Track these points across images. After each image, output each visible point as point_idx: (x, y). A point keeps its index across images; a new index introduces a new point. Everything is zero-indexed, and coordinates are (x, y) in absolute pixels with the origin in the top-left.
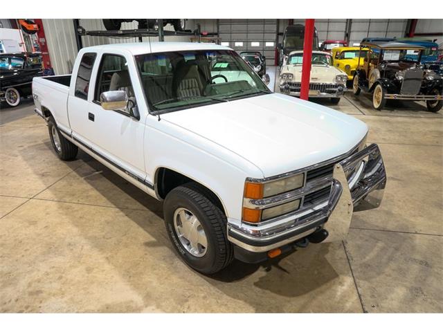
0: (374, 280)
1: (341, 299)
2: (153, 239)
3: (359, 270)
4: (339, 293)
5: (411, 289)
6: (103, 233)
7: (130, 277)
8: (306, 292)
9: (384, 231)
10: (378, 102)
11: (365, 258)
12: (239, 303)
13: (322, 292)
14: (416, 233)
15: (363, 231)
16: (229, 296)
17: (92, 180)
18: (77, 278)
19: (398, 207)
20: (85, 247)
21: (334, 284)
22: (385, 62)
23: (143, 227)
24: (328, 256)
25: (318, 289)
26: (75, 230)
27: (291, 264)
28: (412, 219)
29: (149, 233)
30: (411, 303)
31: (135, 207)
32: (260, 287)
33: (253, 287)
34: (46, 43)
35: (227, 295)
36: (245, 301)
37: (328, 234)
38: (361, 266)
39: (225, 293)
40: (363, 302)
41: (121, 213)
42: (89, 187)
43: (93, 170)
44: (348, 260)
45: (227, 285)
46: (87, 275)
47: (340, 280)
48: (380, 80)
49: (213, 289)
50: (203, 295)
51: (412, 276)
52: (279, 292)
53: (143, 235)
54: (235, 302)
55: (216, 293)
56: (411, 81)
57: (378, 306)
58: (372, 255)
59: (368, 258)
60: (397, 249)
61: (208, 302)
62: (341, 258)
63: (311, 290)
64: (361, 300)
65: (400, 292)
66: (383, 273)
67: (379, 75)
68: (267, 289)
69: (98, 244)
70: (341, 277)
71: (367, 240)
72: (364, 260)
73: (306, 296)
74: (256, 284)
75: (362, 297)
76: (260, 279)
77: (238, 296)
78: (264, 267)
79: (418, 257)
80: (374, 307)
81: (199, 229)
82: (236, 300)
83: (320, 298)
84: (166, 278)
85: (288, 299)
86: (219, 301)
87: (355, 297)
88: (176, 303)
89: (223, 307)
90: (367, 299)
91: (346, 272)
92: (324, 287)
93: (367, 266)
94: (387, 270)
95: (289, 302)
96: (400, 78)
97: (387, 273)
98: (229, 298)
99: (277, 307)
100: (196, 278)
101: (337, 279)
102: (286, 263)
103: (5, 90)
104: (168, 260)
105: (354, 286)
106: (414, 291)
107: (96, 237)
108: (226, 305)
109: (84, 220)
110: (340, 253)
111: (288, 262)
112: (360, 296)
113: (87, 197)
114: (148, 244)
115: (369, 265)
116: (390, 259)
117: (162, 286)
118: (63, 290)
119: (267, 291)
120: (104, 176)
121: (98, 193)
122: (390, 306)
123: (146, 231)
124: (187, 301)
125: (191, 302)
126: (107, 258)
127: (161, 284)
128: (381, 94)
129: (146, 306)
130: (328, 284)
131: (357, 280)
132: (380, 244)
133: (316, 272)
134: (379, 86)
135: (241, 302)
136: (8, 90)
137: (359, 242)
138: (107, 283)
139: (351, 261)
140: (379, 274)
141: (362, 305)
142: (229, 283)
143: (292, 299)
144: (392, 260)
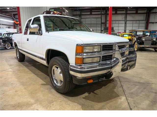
0: (135, 98)
1: (120, 104)
2: (45, 83)
3: (128, 94)
4: (119, 102)
5: (152, 102)
6: (26, 81)
7: (32, 94)
8: (105, 101)
9: (139, 83)
10: (136, 48)
11: (131, 91)
12: (75, 104)
13: (112, 101)
14: (153, 84)
15: (130, 83)
16: (71, 101)
17: (27, 67)
18: (10, 94)
19: (145, 76)
20: (18, 85)
21: (117, 99)
22: (138, 35)
23: (42, 80)
24: (115, 90)
25: (110, 100)
26: (16, 80)
27: (99, 92)
28: (151, 80)
29: (44, 81)
30: (152, 106)
31: (41, 74)
32: (85, 99)
33: (82, 99)
34: (21, 28)
35: (70, 101)
36: (78, 103)
37: (113, 74)
38: (129, 93)
39: (70, 100)
40: (130, 105)
41: (35, 76)
42: (26, 68)
43: (29, 64)
44: (124, 91)
45: (71, 98)
46: (15, 93)
47: (120, 98)
48: (136, 41)
49: (65, 99)
50: (60, 101)
51: (152, 97)
52: (93, 101)
53: (42, 82)
54: (73, 104)
55: (66, 100)
56: (147, 41)
57: (137, 107)
58: (134, 90)
59: (132, 91)
60: (145, 88)
61: (62, 103)
62: (120, 91)
63: (107, 100)
64: (129, 105)
65: (147, 102)
66: (139, 96)
67: (136, 40)
68: (88, 100)
69: (23, 84)
70: (120, 97)
71: (131, 85)
72: (130, 91)
73: (105, 102)
74: (83, 98)
75: (130, 104)
76: (85, 96)
77: (75, 102)
78: (88, 92)
79: (154, 91)
80: (135, 107)
81: (60, 73)
82: (74, 103)
83: (111, 103)
84: (46, 95)
85: (96, 103)
86: (66, 103)
87: (127, 104)
88: (48, 103)
89: (68, 105)
90: (132, 104)
91: (123, 95)
92: (113, 100)
93: (132, 93)
94: (141, 95)
95: (97, 104)
96: (144, 40)
97: (141, 96)
98: (71, 102)
99: (91, 106)
100: (59, 95)
101: (119, 97)
102: (97, 92)
103: (6, 43)
104: (49, 89)
105: (126, 100)
106: (153, 102)
107: (23, 82)
108: (69, 104)
109: (20, 77)
110: (121, 89)
111: (98, 91)
112: (128, 103)
113: (24, 71)
114: (42, 84)
115: (133, 93)
116: (142, 91)
117: (44, 97)
118: (3, 97)
119: (88, 101)
120: (33, 66)
121: (29, 70)
122: (142, 107)
123: (43, 81)
124: (53, 102)
125: (54, 103)
126: (25, 88)
127: (44, 96)
128: (137, 45)
129: (35, 104)
130: (115, 99)
131: (127, 98)
132: (137, 87)
133: (110, 95)
134: (136, 43)
135: (76, 103)
136: (7, 43)
137: (129, 86)
138: (22, 96)
139: (125, 92)
140: (137, 96)
141: (130, 106)
142: (72, 97)
143: (98, 103)
144: (142, 92)
